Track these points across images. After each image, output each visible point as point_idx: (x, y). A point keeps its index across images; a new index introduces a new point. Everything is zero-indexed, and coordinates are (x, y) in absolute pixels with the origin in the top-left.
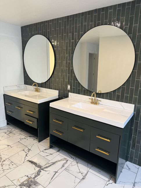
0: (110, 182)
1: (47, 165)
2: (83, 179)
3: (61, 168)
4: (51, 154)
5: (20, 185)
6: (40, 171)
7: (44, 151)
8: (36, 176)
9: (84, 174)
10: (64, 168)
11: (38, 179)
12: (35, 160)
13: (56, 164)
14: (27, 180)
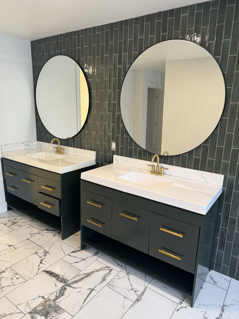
0: (182, 305)
1: (77, 279)
2: (138, 300)
3: (101, 283)
4: (84, 260)
5: (30, 313)
6: (65, 289)
7: (72, 254)
8: (57, 298)
9: (139, 293)
10: (105, 283)
11: (62, 302)
12: (56, 271)
13: (93, 276)
14: (43, 304)
